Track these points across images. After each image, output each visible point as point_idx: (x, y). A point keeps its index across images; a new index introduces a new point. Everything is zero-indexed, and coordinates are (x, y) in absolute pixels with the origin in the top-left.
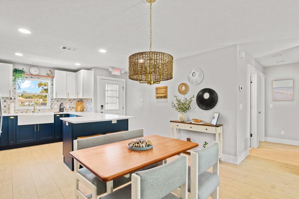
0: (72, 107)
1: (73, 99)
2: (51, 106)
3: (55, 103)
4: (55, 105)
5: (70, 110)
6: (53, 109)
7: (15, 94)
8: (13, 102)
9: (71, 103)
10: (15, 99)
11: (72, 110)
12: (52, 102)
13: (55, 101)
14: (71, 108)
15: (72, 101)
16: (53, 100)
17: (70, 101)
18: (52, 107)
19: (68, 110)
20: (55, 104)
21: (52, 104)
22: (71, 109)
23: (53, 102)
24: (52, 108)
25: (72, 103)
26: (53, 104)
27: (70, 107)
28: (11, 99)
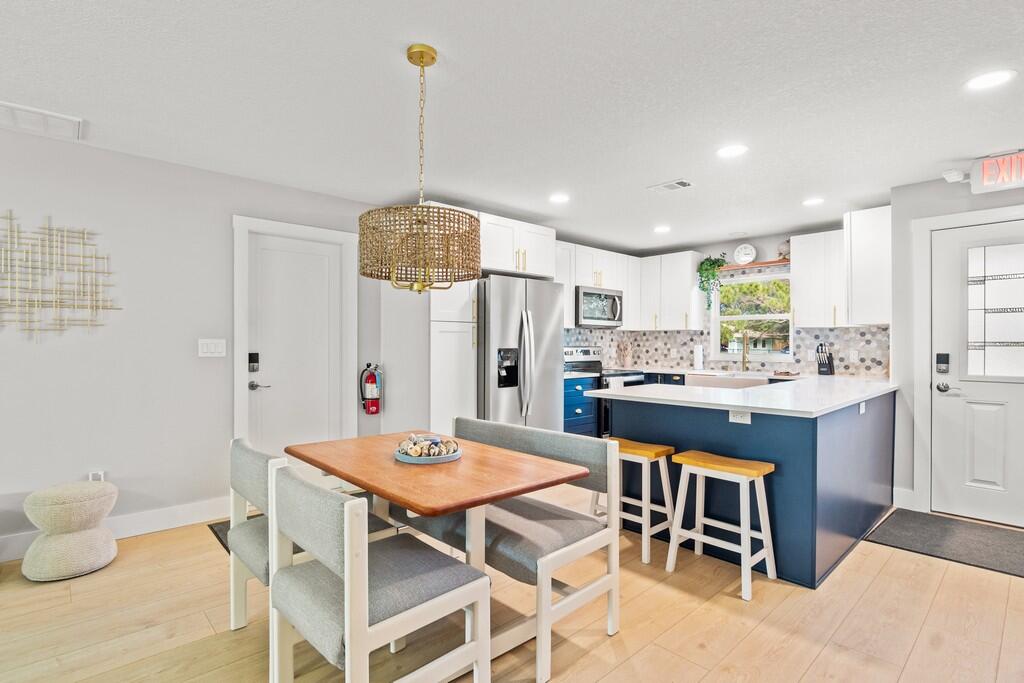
0: (873, 360)
1: (874, 330)
2: (795, 354)
3: (808, 342)
4: (809, 351)
5: (863, 371)
6: (802, 363)
7: (709, 321)
8: (705, 340)
9: (868, 342)
10: (709, 333)
11: (873, 371)
12: (799, 342)
13: (808, 336)
14: (868, 363)
15: (874, 334)
16: (803, 334)
17: (863, 334)
18: (797, 357)
19: (857, 368)
20: (808, 348)
21: (798, 347)
22: (868, 368)
23: (802, 339)
24: (798, 361)
25: (874, 344)
26: (803, 348)
27: (862, 360)
28: (702, 333)
